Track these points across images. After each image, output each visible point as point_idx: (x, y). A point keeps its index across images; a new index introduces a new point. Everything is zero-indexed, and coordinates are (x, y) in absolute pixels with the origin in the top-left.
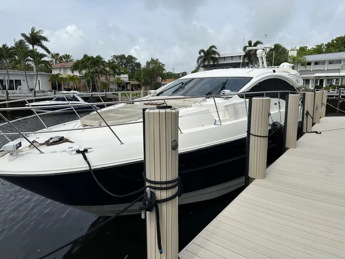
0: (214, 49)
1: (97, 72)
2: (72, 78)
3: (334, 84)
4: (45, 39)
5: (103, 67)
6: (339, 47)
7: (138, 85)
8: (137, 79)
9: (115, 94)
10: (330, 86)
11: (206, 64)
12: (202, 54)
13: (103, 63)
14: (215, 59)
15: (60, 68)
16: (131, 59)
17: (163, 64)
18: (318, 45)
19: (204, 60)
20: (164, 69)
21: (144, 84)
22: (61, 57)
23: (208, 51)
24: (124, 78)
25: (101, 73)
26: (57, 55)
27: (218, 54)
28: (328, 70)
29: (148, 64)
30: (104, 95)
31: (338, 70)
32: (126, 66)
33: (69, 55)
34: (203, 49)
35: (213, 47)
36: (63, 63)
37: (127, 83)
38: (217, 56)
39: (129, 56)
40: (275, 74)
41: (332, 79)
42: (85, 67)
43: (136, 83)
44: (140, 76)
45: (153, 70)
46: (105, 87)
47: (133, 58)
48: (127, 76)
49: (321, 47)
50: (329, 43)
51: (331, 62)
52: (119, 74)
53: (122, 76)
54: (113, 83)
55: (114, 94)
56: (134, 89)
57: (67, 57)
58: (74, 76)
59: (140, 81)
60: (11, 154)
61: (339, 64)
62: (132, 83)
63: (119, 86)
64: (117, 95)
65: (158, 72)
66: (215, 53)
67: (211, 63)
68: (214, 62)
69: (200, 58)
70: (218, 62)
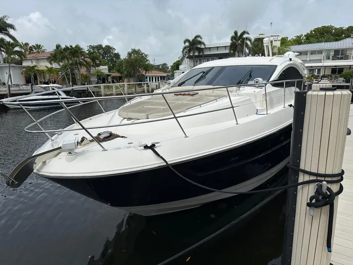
0: (199, 39)
1: (76, 63)
2: (50, 70)
3: (316, 74)
4: (12, 27)
5: (83, 57)
6: (318, 38)
7: (119, 77)
8: (119, 71)
9: (98, 87)
10: (312, 76)
11: (191, 55)
12: (187, 44)
13: (82, 53)
14: (200, 50)
15: (31, 59)
16: (108, 49)
17: (146, 54)
18: (297, 36)
19: (190, 51)
20: (147, 60)
21: (127, 76)
22: (30, 47)
23: (193, 40)
24: (104, 69)
25: (81, 64)
26: (27, 44)
27: (204, 44)
28: (310, 60)
29: (130, 54)
30: (86, 89)
31: (320, 61)
32: (103, 57)
33: (40, 45)
34: (189, 39)
35: (198, 36)
36: (35, 54)
37: (108, 75)
38: (203, 46)
39: (106, 46)
40: (291, 62)
41: (313, 70)
42: (62, 59)
43: (117, 74)
44: (122, 68)
45: (136, 60)
46: (86, 80)
47: (111, 48)
48: (106, 67)
49: (300, 38)
50: (308, 34)
51: (313, 53)
52: (98, 65)
53: (101, 67)
54: (93, 75)
55: (96, 87)
56: (115, 82)
57: (38, 47)
58: (51, 68)
59: (121, 73)
60: (70, 153)
61: (321, 55)
62: (113, 75)
63: (100, 79)
64: (99, 87)
65: (141, 63)
66: (200, 43)
67: (197, 54)
68: (199, 53)
69: (185, 48)
70: (203, 53)
